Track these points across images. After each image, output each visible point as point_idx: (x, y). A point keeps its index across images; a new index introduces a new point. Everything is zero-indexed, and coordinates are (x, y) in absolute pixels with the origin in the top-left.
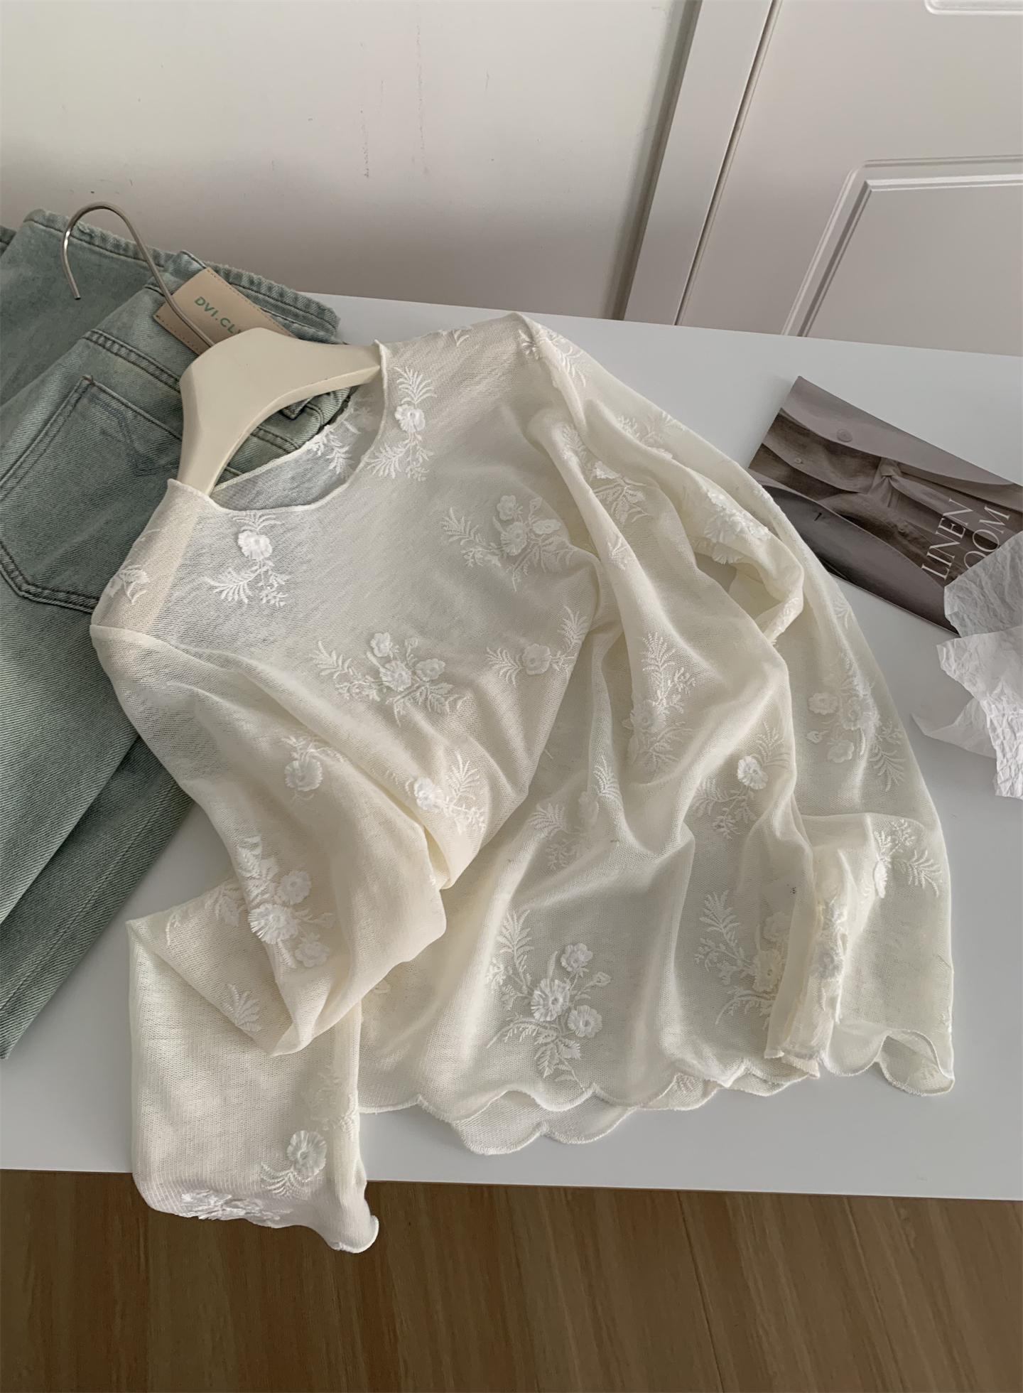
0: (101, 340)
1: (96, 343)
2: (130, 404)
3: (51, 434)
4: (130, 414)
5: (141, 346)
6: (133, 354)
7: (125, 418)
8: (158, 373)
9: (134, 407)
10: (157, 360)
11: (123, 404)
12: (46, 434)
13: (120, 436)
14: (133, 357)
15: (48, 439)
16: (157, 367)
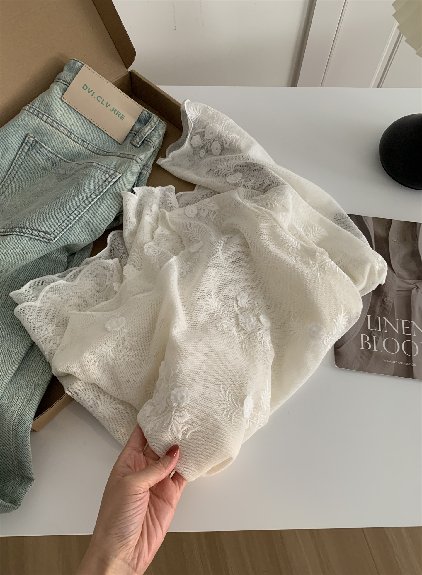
0: (36, 112)
1: (33, 114)
2: (57, 155)
3: (16, 169)
4: (57, 159)
5: (58, 117)
6: (55, 123)
7: (55, 162)
8: (69, 134)
9: (59, 156)
10: (67, 125)
11: (54, 154)
12: (13, 169)
13: (53, 171)
14: (55, 125)
15: (14, 172)
16: (69, 131)
